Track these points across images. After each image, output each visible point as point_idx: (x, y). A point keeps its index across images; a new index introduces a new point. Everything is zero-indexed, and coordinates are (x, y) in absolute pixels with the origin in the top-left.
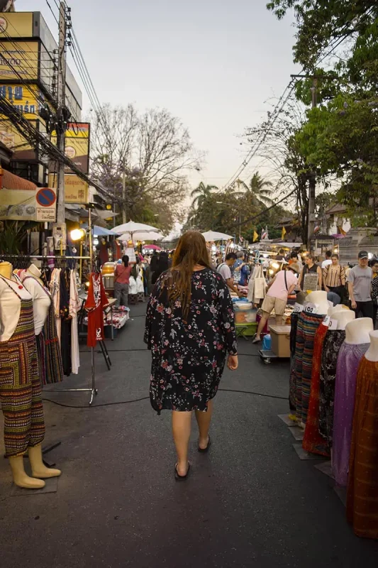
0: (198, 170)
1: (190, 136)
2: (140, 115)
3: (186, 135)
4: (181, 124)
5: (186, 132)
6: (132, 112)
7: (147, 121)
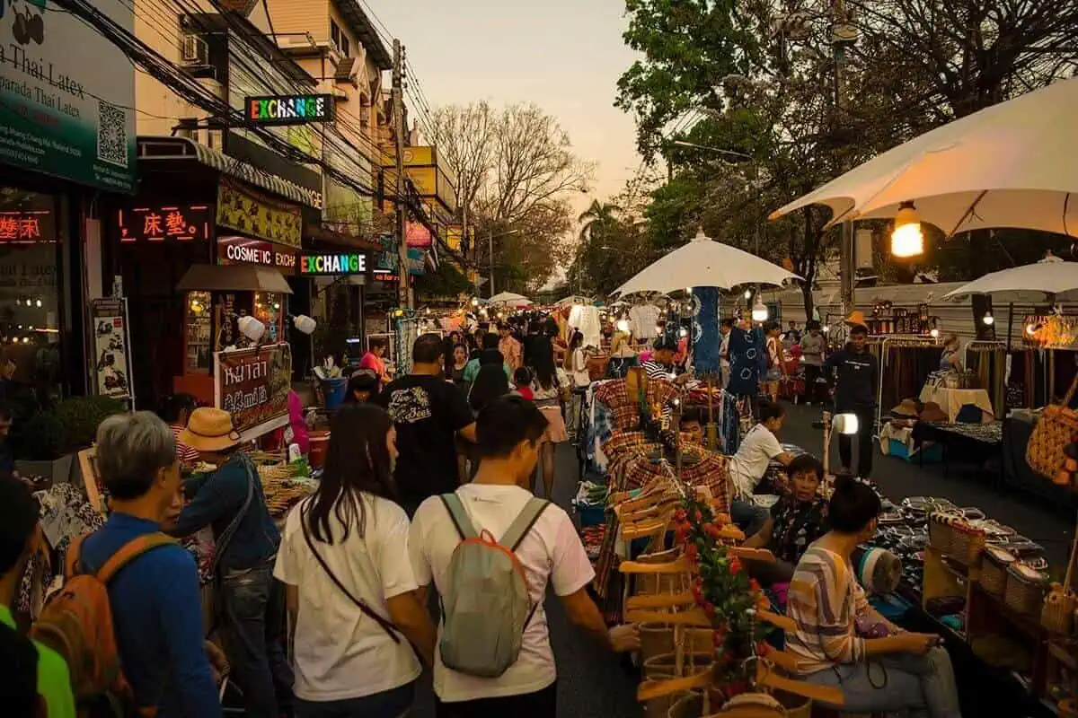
0: (584, 191)
1: (571, 143)
2: (497, 113)
3: (565, 140)
4: (558, 126)
5: (564, 137)
6: (486, 110)
7: (507, 122)
